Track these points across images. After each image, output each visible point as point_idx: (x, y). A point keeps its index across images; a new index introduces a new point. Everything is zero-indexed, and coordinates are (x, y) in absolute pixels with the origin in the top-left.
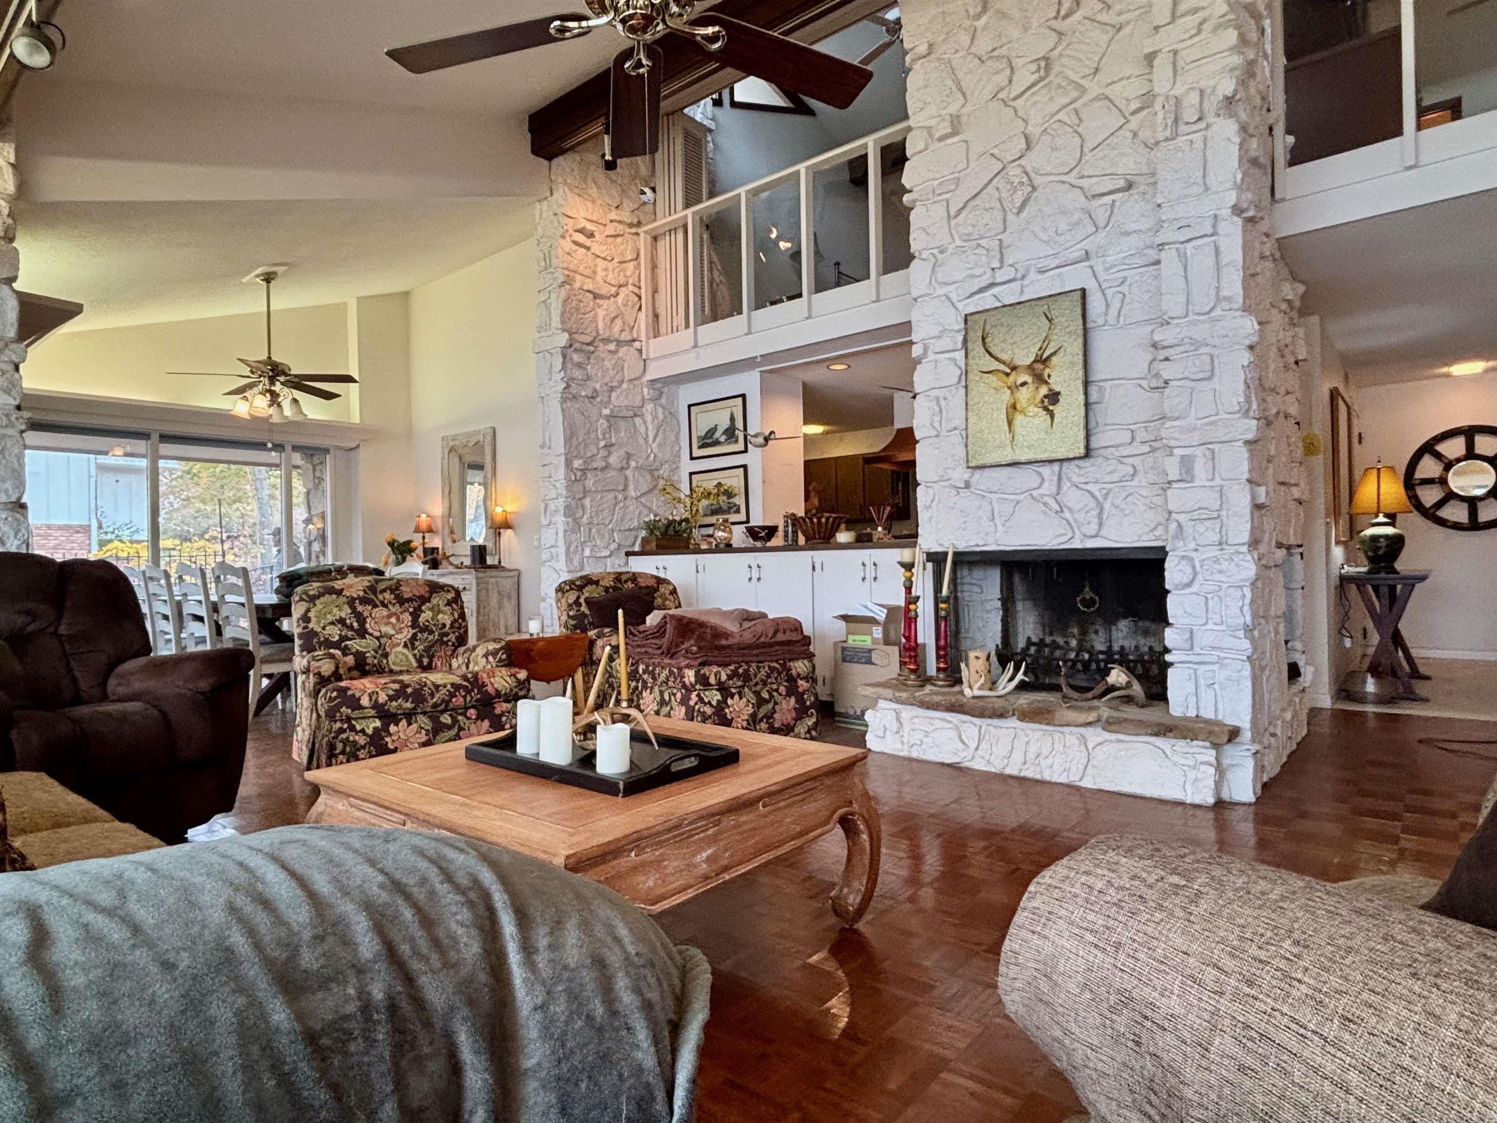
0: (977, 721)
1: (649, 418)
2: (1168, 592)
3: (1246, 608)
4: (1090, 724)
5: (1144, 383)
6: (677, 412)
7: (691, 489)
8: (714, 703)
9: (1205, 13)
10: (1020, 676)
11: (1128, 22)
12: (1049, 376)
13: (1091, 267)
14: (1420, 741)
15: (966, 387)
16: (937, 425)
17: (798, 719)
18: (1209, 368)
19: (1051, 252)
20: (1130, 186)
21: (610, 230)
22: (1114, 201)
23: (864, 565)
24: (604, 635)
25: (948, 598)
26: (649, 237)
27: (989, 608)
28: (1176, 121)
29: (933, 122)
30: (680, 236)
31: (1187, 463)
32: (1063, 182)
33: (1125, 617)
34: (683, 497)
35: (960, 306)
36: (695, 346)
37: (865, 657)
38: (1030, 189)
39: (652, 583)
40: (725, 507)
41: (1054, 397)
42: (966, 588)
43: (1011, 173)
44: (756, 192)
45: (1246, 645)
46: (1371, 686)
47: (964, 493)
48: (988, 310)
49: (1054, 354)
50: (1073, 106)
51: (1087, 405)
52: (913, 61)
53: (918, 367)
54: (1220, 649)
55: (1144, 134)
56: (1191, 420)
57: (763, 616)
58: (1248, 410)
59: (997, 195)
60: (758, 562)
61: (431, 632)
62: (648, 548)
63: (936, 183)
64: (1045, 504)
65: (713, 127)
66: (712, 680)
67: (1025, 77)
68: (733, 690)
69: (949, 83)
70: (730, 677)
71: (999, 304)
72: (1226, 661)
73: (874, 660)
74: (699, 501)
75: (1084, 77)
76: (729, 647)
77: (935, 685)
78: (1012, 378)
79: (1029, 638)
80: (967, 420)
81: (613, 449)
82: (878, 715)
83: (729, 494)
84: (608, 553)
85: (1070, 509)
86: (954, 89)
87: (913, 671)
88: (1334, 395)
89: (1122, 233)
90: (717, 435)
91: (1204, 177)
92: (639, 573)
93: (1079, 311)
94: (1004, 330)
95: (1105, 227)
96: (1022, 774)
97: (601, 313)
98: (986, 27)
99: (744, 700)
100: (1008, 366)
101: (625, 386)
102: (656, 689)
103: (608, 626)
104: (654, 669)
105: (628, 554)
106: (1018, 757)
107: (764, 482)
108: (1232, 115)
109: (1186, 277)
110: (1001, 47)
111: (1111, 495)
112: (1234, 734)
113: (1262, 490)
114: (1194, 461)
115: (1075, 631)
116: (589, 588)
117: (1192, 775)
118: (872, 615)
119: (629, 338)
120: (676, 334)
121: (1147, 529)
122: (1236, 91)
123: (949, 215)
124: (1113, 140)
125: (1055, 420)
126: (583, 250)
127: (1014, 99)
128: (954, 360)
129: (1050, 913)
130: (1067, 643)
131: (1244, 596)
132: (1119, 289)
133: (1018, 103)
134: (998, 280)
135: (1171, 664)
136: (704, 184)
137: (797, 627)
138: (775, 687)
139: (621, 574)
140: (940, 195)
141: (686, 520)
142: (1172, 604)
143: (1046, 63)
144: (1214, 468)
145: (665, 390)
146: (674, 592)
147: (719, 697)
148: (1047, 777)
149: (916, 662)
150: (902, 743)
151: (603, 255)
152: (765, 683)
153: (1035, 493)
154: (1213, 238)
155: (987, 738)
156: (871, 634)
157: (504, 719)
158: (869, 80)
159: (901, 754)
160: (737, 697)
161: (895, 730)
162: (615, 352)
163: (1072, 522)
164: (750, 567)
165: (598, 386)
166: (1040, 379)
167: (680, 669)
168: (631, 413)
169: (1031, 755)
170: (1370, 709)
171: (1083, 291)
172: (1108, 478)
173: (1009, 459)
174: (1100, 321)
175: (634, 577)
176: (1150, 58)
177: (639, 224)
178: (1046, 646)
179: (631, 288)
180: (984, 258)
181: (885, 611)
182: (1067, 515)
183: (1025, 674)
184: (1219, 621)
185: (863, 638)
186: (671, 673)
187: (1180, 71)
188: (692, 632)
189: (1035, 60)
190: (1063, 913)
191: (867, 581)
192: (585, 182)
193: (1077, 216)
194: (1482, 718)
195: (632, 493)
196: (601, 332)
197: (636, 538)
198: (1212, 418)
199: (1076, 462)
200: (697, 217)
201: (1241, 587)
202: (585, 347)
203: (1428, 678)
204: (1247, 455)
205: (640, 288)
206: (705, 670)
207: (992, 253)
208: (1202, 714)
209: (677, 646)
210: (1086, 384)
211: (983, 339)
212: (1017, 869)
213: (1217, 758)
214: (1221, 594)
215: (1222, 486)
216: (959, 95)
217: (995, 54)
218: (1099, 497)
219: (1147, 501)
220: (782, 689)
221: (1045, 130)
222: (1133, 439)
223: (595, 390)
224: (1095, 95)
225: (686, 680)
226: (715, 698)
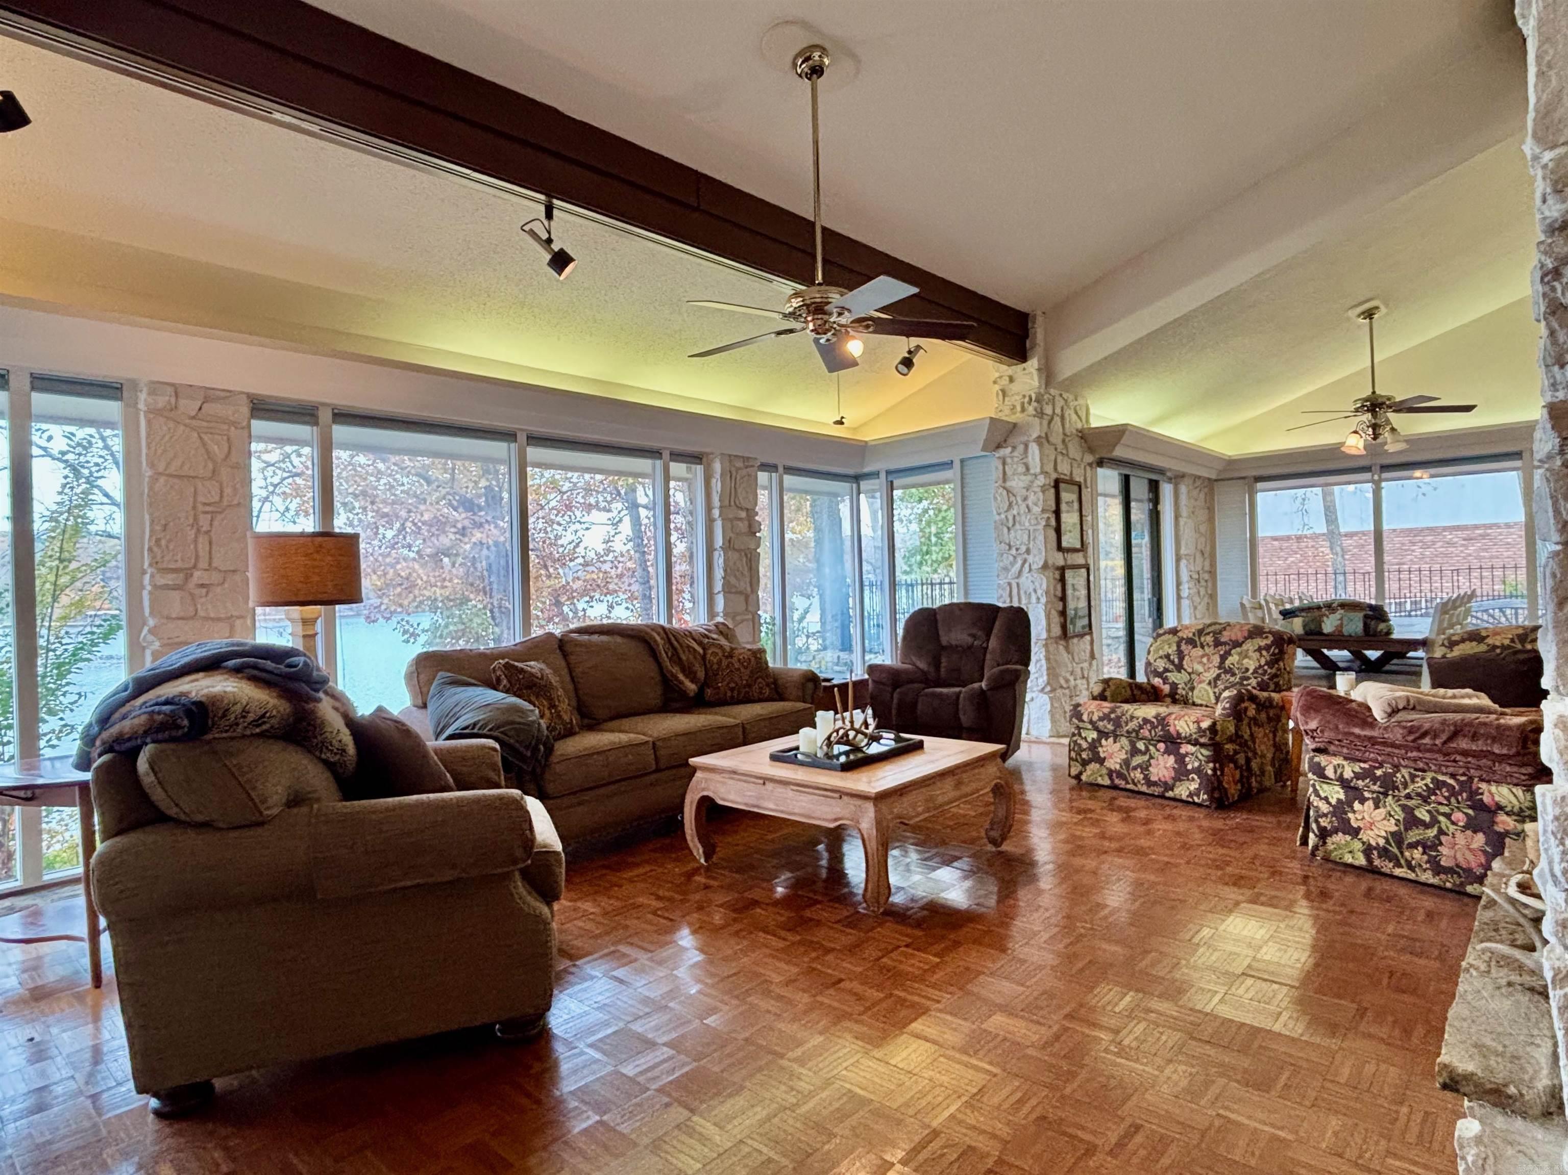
61: (1234, 675)
66: (1331, 773)
68: (1367, 795)
70: (1360, 776)
99: (1383, 811)
138: (1443, 809)
147: (1342, 796)
152: (1423, 799)
157: (1187, 759)
160: (1370, 803)
220: (1458, 816)
226: (1336, 796)
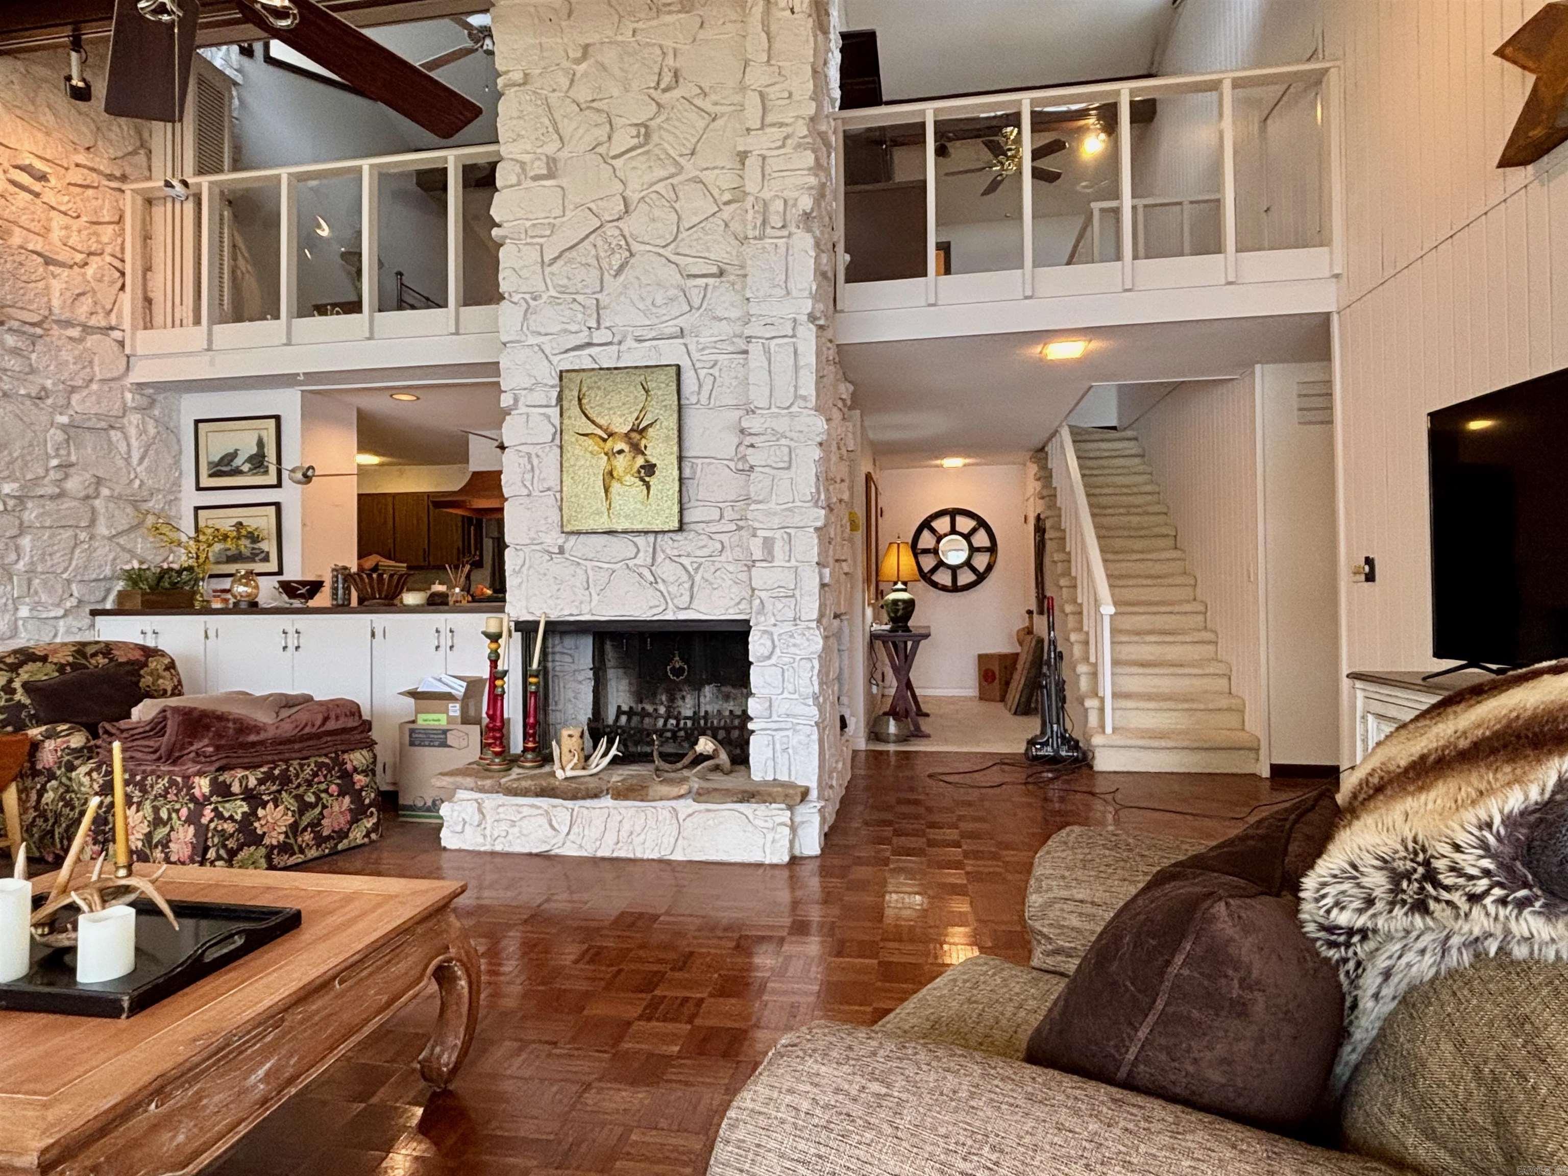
0: (569, 804)
1: (132, 432)
2: (751, 663)
3: (815, 678)
4: (681, 797)
5: (732, 465)
6: (178, 427)
7: (197, 529)
8: (238, 817)
9: (789, 130)
10: (613, 752)
11: (723, 115)
12: (646, 447)
13: (686, 345)
14: (930, 776)
15: (561, 447)
16: (528, 484)
17: (355, 821)
18: (786, 458)
19: (648, 323)
20: (721, 273)
21: (76, 176)
22: (707, 285)
23: (438, 631)
24: (57, 735)
25: (538, 671)
26: (139, 200)
27: (580, 678)
28: (764, 223)
29: (526, 158)
30: (189, 206)
31: (768, 544)
32: (660, 255)
33: (709, 684)
34: (184, 538)
35: (555, 360)
36: (209, 349)
37: (439, 738)
38: (628, 254)
39: (137, 655)
40: (246, 552)
41: (650, 469)
42: (558, 657)
43: (609, 233)
44: (301, 178)
45: (815, 711)
46: (892, 727)
47: (558, 559)
48: (584, 370)
49: (650, 425)
50: (670, 181)
51: (681, 479)
52: (506, 86)
53: (508, 418)
54: (794, 716)
55: (735, 226)
56: (772, 505)
57: (308, 699)
58: (817, 501)
59: (593, 252)
60: (298, 626)
62: (128, 606)
63: (528, 224)
64: (640, 575)
65: (239, 79)
66: (236, 788)
67: (624, 139)
68: (266, 798)
69: (547, 122)
70: (261, 782)
71: (597, 366)
72: (798, 727)
73: (449, 743)
74: (210, 546)
75: (681, 155)
76: (262, 743)
77: (523, 767)
78: (610, 443)
79: (619, 707)
80: (561, 482)
81: (72, 470)
82: (456, 808)
83: (254, 538)
84: (61, 612)
85: (663, 581)
86: (551, 129)
87: (497, 754)
88: (869, 478)
89: (714, 318)
90: (238, 462)
91: (786, 282)
92: (116, 643)
93: (674, 387)
94: (600, 393)
95: (699, 309)
96: (615, 855)
97: (57, 286)
98: (585, 74)
99: (281, 808)
100: (605, 431)
101: (94, 387)
102: (147, 806)
103: (64, 721)
104: (144, 779)
105: (94, 613)
106: (610, 838)
107: (304, 525)
108: (809, 230)
109: (770, 372)
110: (601, 100)
111: (702, 569)
112: (805, 794)
113: (827, 571)
114: (773, 544)
115: (664, 698)
116: (30, 667)
117: (770, 837)
118: (448, 690)
119: (103, 324)
120: (178, 330)
121: (733, 603)
122: (812, 210)
123: (543, 261)
124: (707, 225)
125: (651, 492)
126: (28, 197)
127: (614, 157)
128: (548, 417)
129: (758, 1146)
130: (656, 710)
131: (813, 667)
132: (711, 371)
133: (618, 163)
134: (595, 341)
135: (753, 732)
136: (226, 149)
137: (353, 710)
138: (323, 786)
139: (84, 644)
140: (532, 237)
141: (190, 569)
142: (756, 676)
143: (645, 131)
144: (790, 550)
145: (160, 397)
146: (171, 666)
147: (246, 809)
148: (639, 855)
149: (501, 743)
150: (485, 836)
151: (63, 208)
152: (309, 784)
153: (631, 563)
154: (794, 340)
155: (579, 820)
156: (447, 712)
158: (477, 116)
159: (482, 849)
160: (271, 805)
161: (476, 823)
162: (81, 340)
163: (666, 594)
164: (285, 632)
165: (49, 383)
166: (637, 449)
167: (186, 778)
168: (103, 424)
169: (624, 834)
170: (892, 748)
171: (678, 367)
172: (699, 553)
173: (606, 527)
174: (694, 399)
175: (107, 649)
176: (743, 156)
177: (124, 178)
178: (636, 714)
179: (109, 259)
180: (580, 316)
181: (465, 684)
182: (661, 586)
183: (618, 750)
184: (791, 690)
185: (435, 716)
186: (175, 783)
187: (767, 177)
188: (207, 728)
189: (636, 125)
190: (772, 1144)
191: (442, 649)
192: (33, 102)
193: (672, 292)
194: (965, 749)
195: (102, 529)
196: (56, 311)
197: (108, 591)
198: (790, 505)
199: (670, 535)
200: (217, 191)
201: (810, 659)
202: (32, 330)
203: (927, 715)
204: (816, 541)
205: (123, 261)
206: (226, 777)
207: (589, 312)
208: (779, 777)
209: (183, 748)
210: (680, 459)
211: (580, 400)
212: (620, 971)
213: (791, 819)
214: (795, 665)
215: (797, 568)
216: (555, 136)
217: (594, 105)
218: (690, 569)
219: (733, 576)
220: (333, 789)
221: (643, 198)
222: (722, 517)
223: (44, 388)
224: (691, 175)
225: (197, 792)
226: (240, 811)
